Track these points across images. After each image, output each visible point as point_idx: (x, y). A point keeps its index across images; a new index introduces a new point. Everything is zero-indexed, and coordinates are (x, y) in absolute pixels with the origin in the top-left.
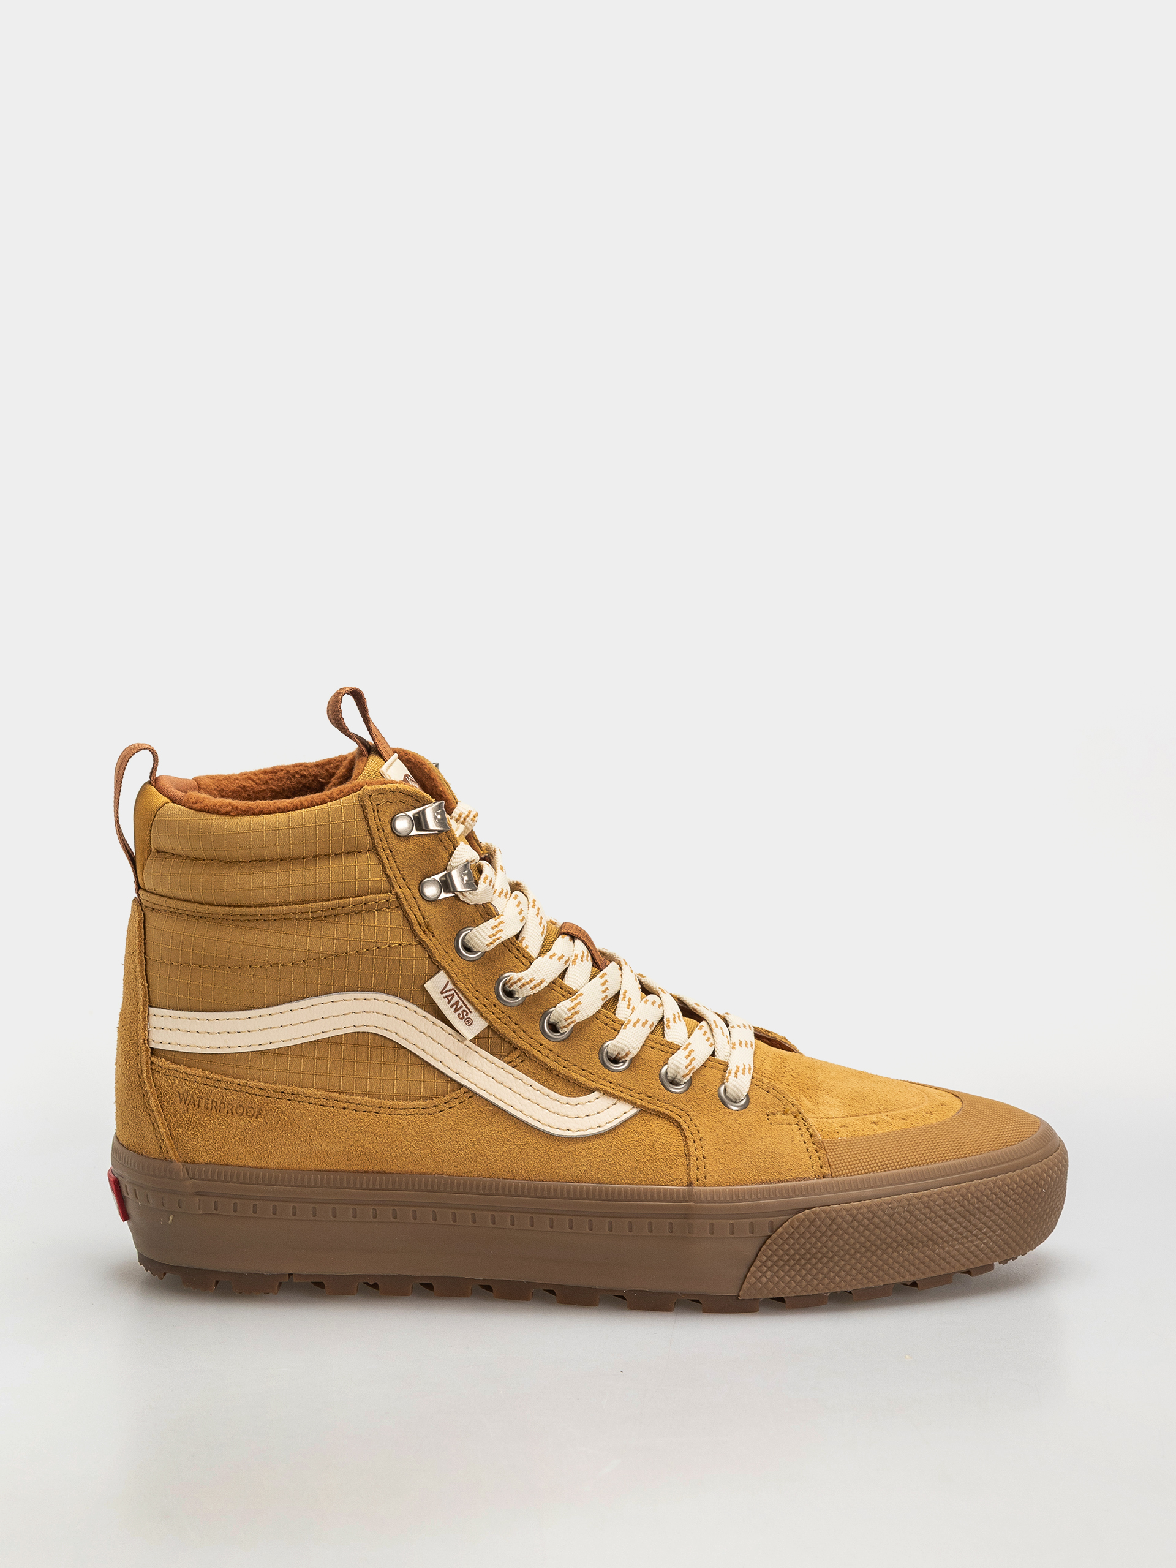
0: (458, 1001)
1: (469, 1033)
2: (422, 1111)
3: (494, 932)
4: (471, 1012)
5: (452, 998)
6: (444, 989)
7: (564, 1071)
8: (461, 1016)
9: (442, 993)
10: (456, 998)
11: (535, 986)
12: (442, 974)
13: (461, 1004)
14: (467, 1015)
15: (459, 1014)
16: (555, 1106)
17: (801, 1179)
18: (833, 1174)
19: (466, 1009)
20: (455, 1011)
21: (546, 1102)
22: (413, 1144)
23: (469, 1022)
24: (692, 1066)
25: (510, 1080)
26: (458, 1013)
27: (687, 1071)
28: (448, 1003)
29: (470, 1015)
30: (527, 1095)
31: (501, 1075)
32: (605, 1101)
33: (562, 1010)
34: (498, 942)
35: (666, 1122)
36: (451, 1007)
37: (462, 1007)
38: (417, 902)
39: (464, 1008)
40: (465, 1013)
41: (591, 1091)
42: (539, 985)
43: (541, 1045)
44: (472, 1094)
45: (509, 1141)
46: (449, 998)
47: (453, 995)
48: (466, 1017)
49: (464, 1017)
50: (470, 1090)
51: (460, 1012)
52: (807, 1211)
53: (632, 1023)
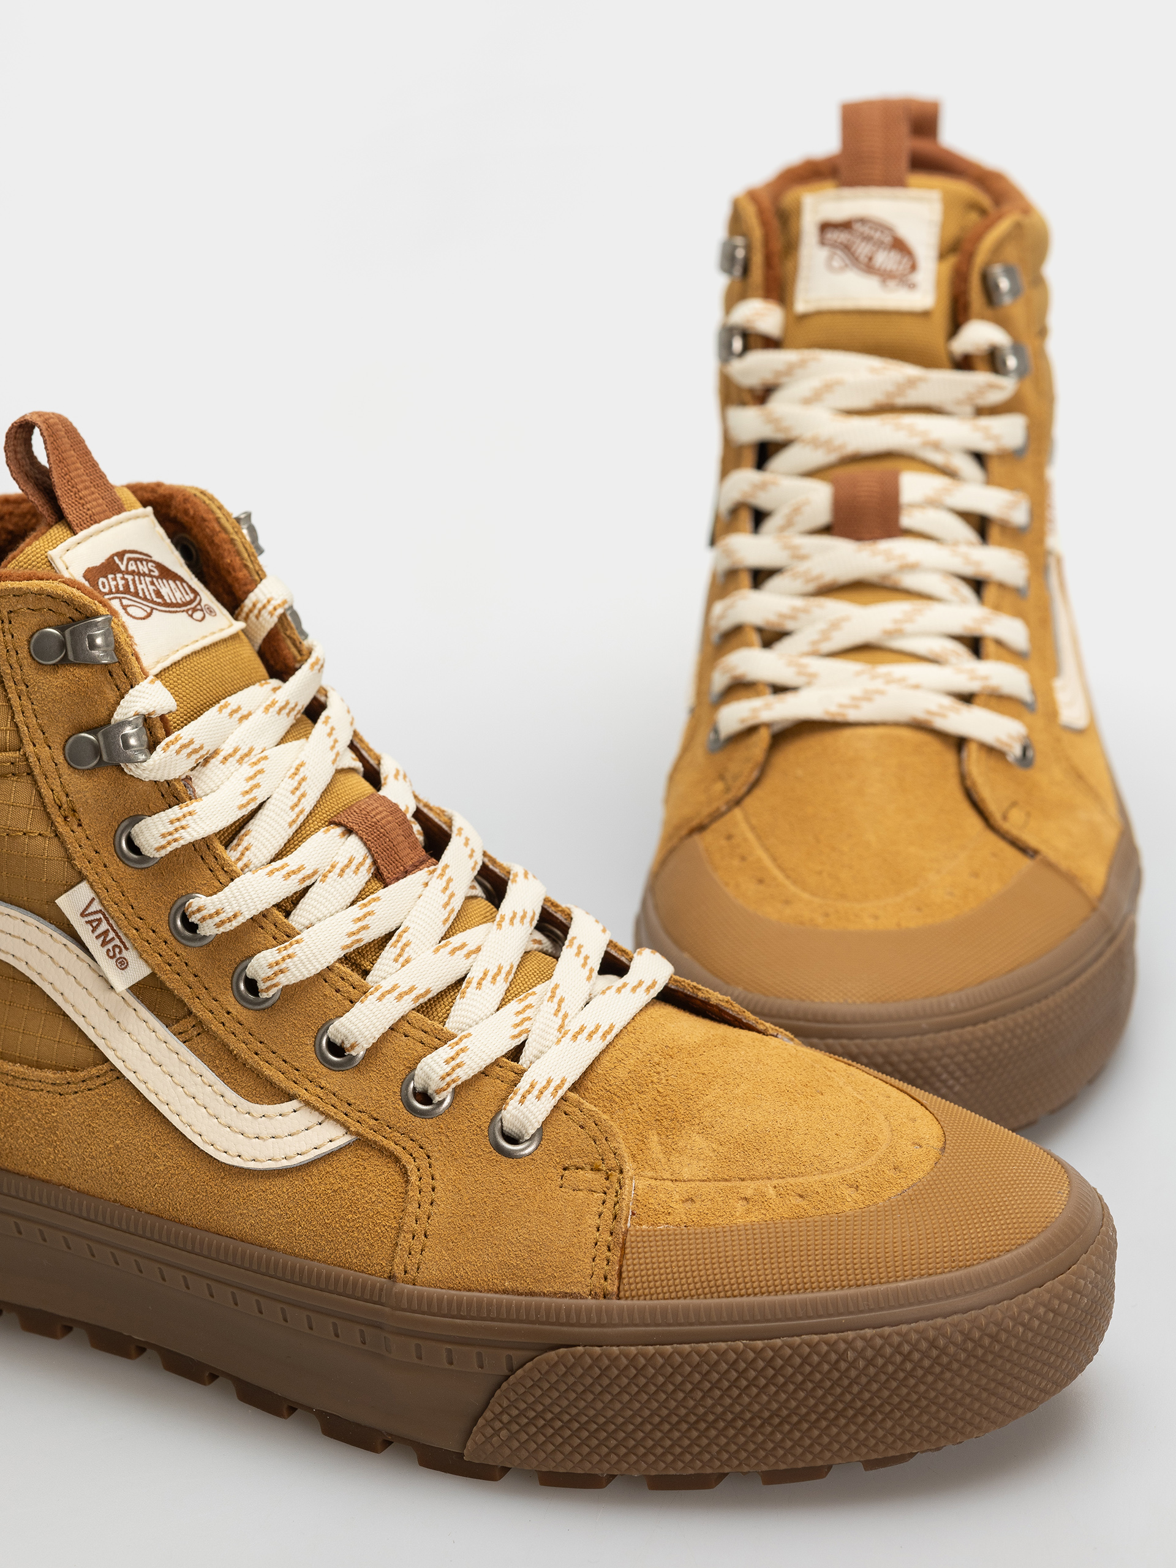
0: (108, 930)
1: (122, 982)
2: (50, 1088)
3: (171, 828)
4: (127, 949)
5: (98, 925)
6: (86, 909)
7: (253, 1060)
8: (111, 954)
9: (83, 914)
10: (104, 926)
11: (223, 923)
12: (84, 887)
13: (111, 935)
14: (120, 952)
15: (108, 950)
16: (229, 1115)
17: (565, 1295)
18: (622, 1294)
19: (119, 943)
20: (104, 944)
21: (217, 1105)
22: (32, 1135)
23: (123, 964)
24: (454, 1076)
25: (172, 1063)
26: (106, 947)
27: (443, 1084)
28: (93, 931)
29: (125, 954)
30: (192, 1090)
31: (161, 1052)
32: (307, 1117)
33: (261, 965)
34: (175, 845)
35: (389, 1165)
36: (97, 937)
37: (113, 939)
38: (58, 770)
39: (117, 942)
40: (117, 950)
41: (291, 1097)
42: (229, 920)
43: (228, 1013)
44: (120, 1076)
45: (156, 1157)
46: (94, 924)
47: (100, 920)
48: (118, 956)
49: (114, 955)
50: (114, 1069)
51: (110, 946)
52: (562, 1350)
53: (378, 994)
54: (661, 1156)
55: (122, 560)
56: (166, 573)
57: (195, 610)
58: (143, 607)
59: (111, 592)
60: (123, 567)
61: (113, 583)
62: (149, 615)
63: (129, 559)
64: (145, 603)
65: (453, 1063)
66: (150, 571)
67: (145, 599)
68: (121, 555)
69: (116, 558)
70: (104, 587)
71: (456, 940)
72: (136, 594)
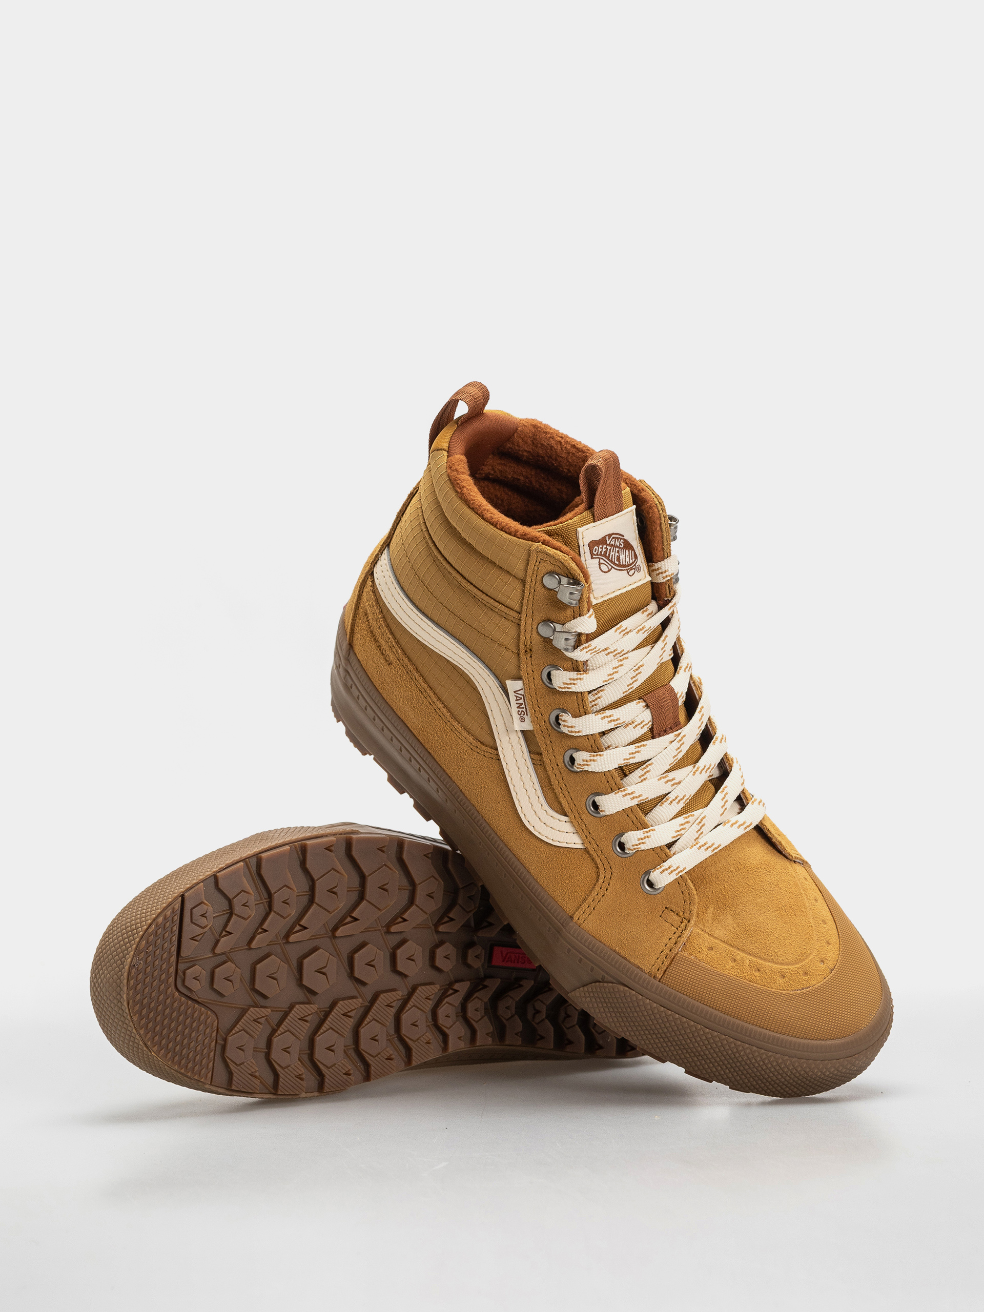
0: (522, 704)
1: (518, 726)
2: (469, 744)
3: (569, 682)
4: (527, 715)
5: (519, 700)
6: (517, 691)
7: (558, 790)
8: (520, 713)
9: (515, 692)
10: (521, 701)
11: (572, 732)
12: (520, 682)
13: (523, 706)
14: (524, 715)
15: (519, 711)
16: (537, 806)
17: (638, 968)
18: (661, 980)
19: (525, 711)
20: (518, 707)
21: (534, 799)
22: (452, 757)
23: (522, 720)
24: (638, 847)
25: (524, 769)
26: (519, 709)
27: (632, 848)
28: (516, 700)
29: (525, 716)
30: (527, 787)
31: (521, 762)
32: (568, 827)
33: (581, 757)
34: (567, 690)
35: (594, 868)
36: (517, 703)
37: (523, 708)
38: (532, 631)
39: (524, 710)
40: (523, 713)
41: (566, 815)
42: (576, 732)
43: (557, 765)
44: (500, 759)
45: (498, 802)
46: (518, 698)
47: (521, 698)
48: (522, 715)
49: (520, 714)
50: (498, 755)
51: (520, 710)
53: (624, 793)
54: (710, 919)
55: (609, 539)
56: (628, 546)
57: (631, 569)
58: (608, 566)
59: (597, 554)
60: (608, 542)
61: (600, 550)
62: (609, 571)
63: (613, 538)
64: (610, 563)
65: (641, 841)
66: (620, 544)
67: (611, 561)
68: (610, 535)
69: (607, 537)
70: (595, 551)
71: (671, 775)
72: (608, 558)
